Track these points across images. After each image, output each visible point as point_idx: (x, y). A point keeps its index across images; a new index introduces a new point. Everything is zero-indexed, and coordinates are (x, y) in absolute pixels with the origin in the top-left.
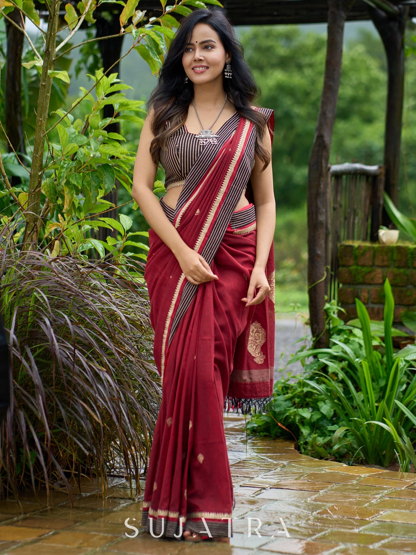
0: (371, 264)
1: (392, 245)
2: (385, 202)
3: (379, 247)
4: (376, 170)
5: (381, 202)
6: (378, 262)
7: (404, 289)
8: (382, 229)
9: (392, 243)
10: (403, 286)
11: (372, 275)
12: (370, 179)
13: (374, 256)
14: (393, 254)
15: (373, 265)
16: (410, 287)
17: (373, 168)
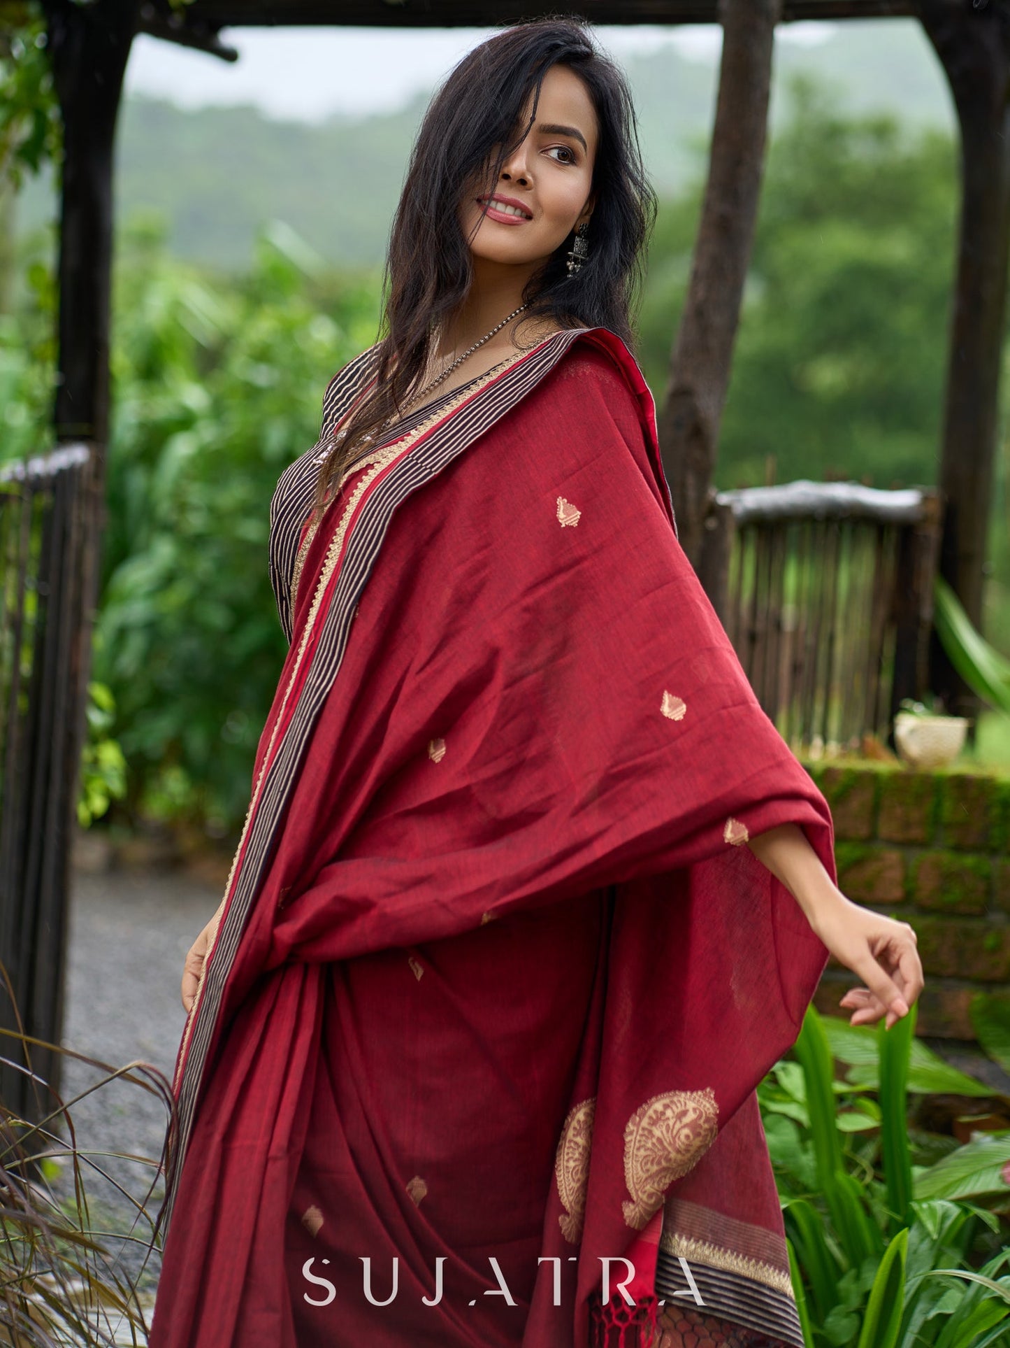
0: (864, 831)
1: (939, 771)
2: (939, 612)
3: (895, 777)
4: (911, 508)
5: (927, 613)
6: (886, 828)
7: (976, 925)
8: (910, 712)
9: (941, 761)
10: (970, 916)
11: (871, 869)
12: (892, 538)
13: (875, 810)
14: (939, 805)
15: (872, 838)
16: (997, 917)
17: (902, 500)
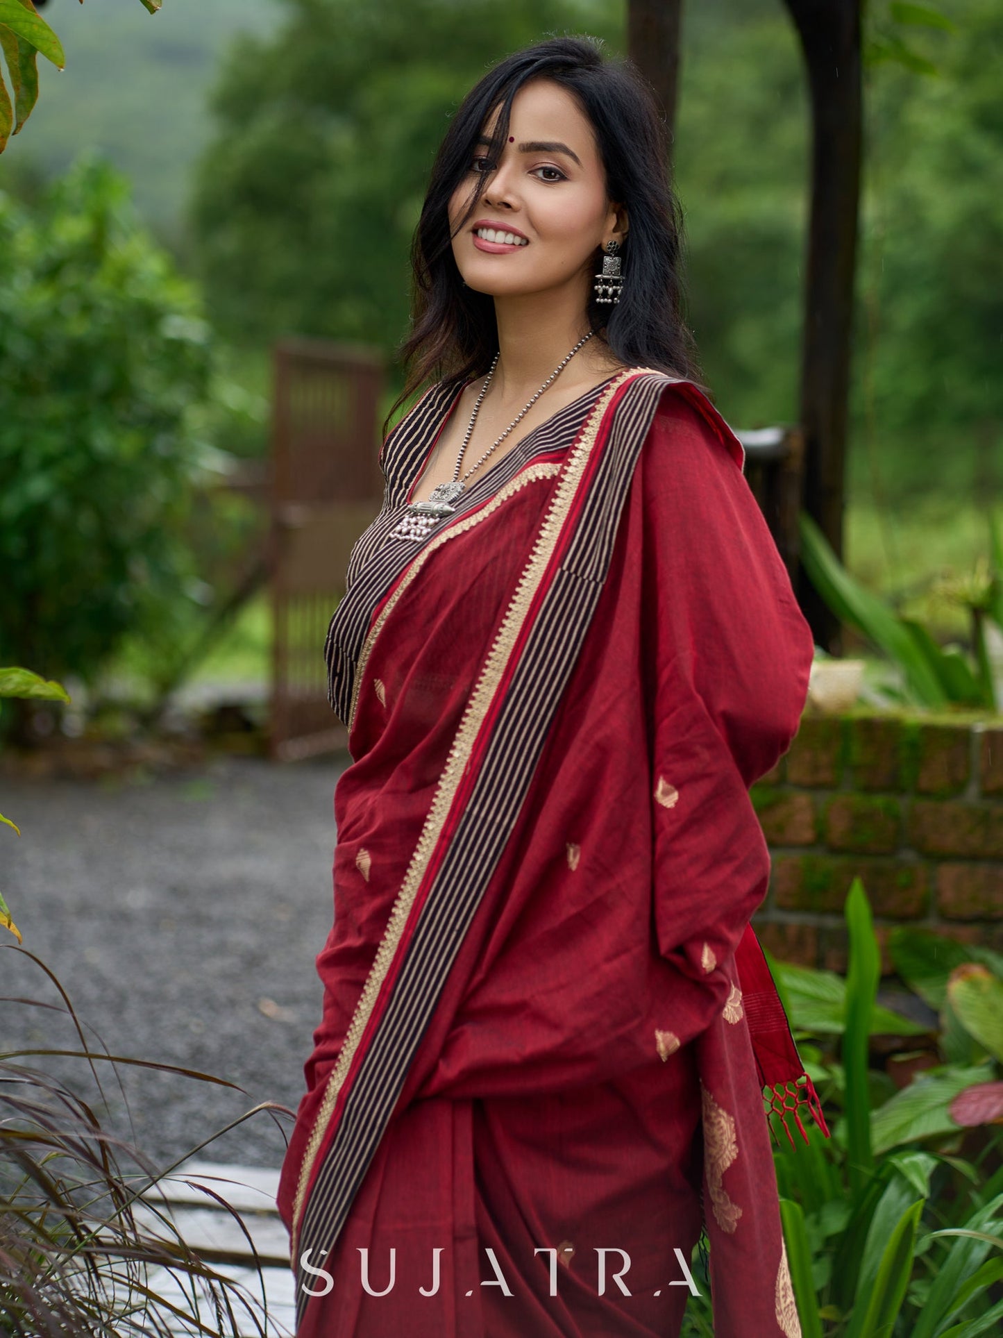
1: (845, 714)
4: (776, 446)
6: (795, 772)
7: (887, 863)
10: (880, 854)
11: (781, 812)
14: (847, 747)
15: (782, 783)
16: (909, 856)
17: (766, 438)
